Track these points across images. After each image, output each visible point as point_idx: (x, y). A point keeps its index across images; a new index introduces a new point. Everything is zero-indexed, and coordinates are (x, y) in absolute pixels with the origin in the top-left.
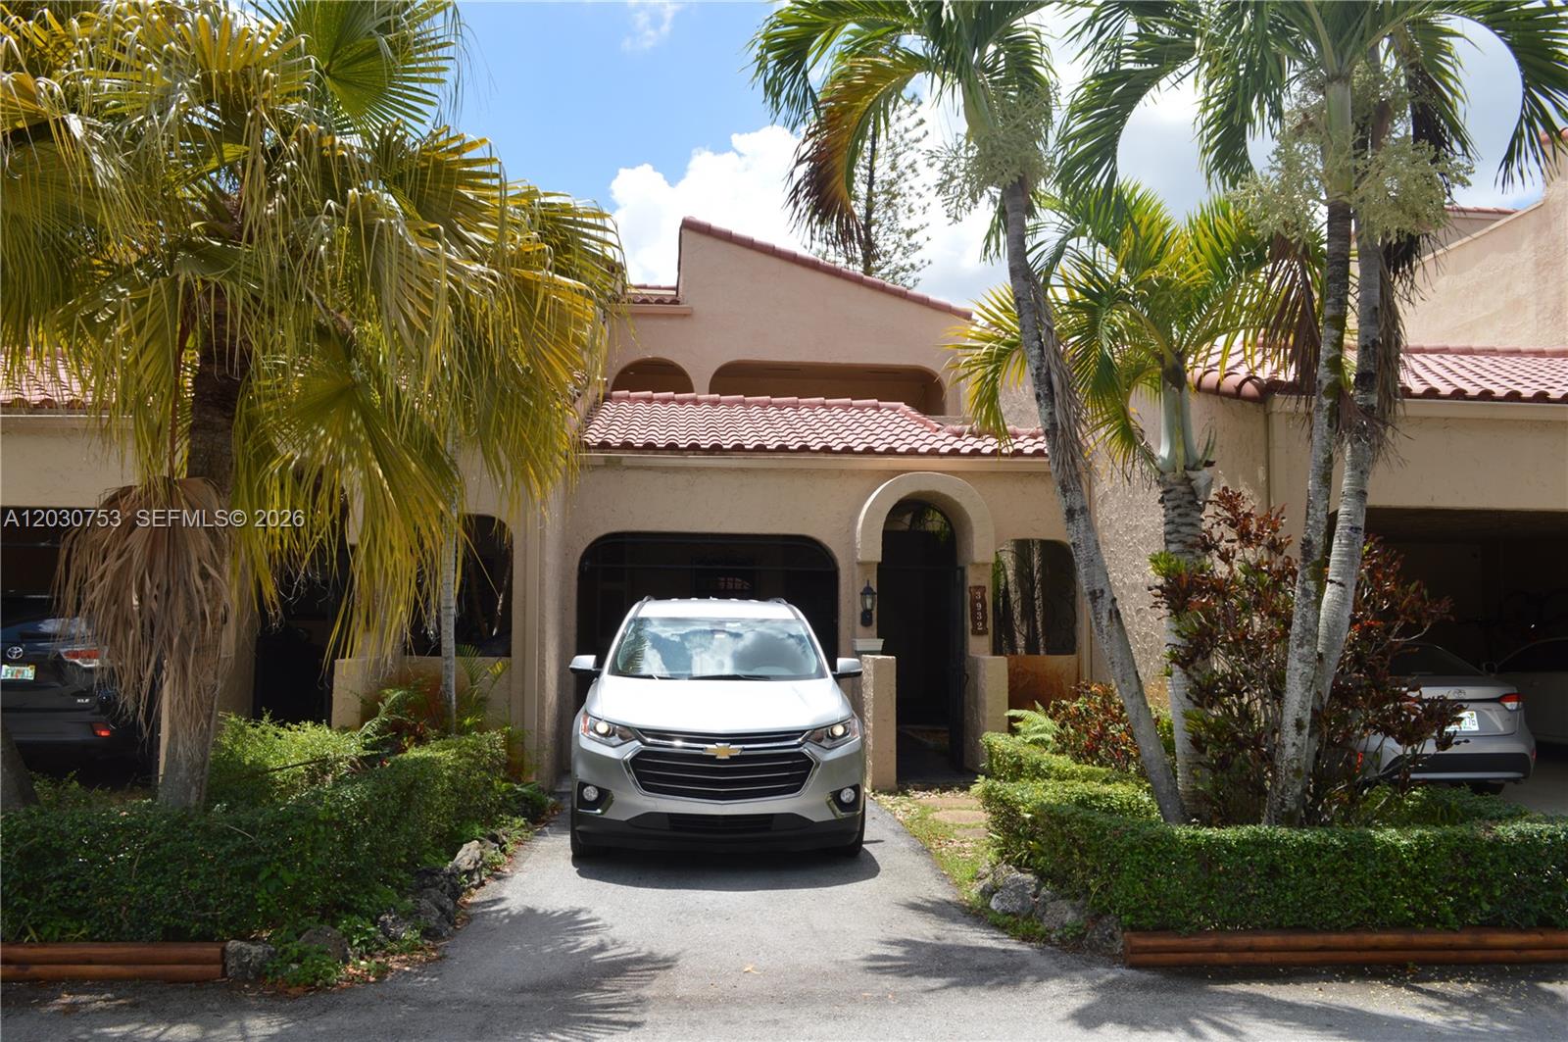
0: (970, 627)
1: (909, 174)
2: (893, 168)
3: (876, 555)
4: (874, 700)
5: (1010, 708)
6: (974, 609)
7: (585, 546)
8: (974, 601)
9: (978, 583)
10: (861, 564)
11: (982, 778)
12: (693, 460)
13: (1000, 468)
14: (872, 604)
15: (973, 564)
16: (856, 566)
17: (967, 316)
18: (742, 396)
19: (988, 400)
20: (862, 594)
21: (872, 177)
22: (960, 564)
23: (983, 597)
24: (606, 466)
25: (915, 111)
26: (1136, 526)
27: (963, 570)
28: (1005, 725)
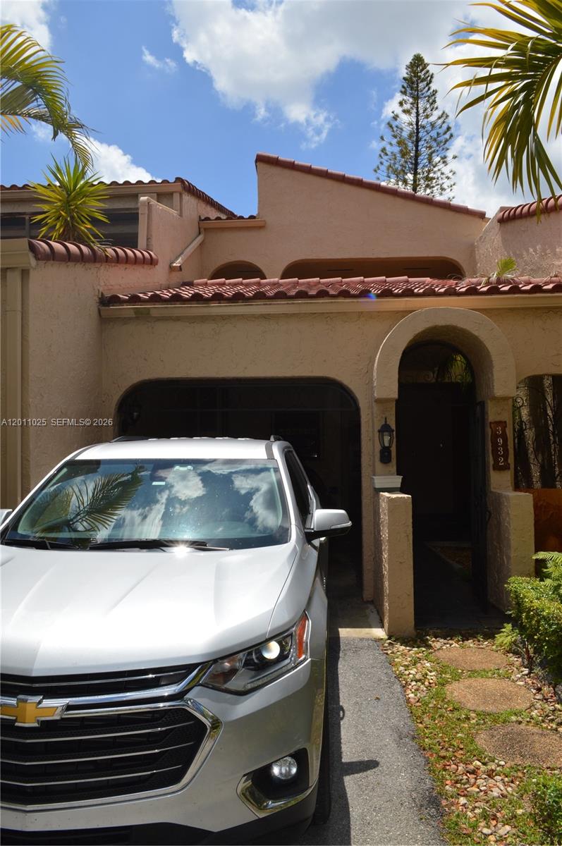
0: (492, 462)
3: (392, 391)
4: (389, 541)
5: (537, 550)
6: (495, 445)
8: (495, 437)
9: (498, 419)
10: (378, 401)
11: (509, 627)
14: (391, 442)
15: (494, 398)
16: (374, 404)
17: (481, 216)
19: (520, 128)
20: (379, 431)
22: (479, 400)
23: (504, 431)
24: (137, 318)
25: (444, 122)
27: (483, 404)
28: (533, 569)
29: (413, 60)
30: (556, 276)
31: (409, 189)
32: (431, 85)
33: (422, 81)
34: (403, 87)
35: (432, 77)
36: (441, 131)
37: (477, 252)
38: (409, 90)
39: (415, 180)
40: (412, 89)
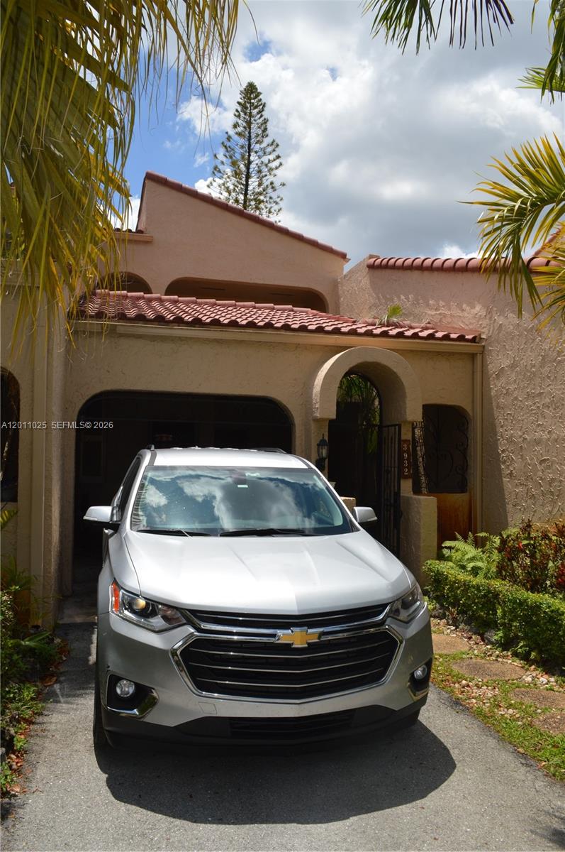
1: (270, 190)
2: (260, 185)
3: (332, 413)
7: (83, 401)
9: (405, 438)
10: (317, 420)
12: (178, 331)
13: (418, 348)
14: (326, 453)
16: (312, 423)
17: (343, 256)
18: (195, 298)
20: (319, 445)
21: (246, 190)
23: (409, 448)
25: (274, 150)
26: (541, 394)
28: (435, 556)
29: (247, 87)
30: (429, 323)
31: (240, 207)
32: (263, 113)
33: (254, 108)
34: (237, 111)
35: (264, 106)
36: (271, 157)
37: (340, 288)
38: (242, 114)
39: (245, 201)
40: (245, 114)
